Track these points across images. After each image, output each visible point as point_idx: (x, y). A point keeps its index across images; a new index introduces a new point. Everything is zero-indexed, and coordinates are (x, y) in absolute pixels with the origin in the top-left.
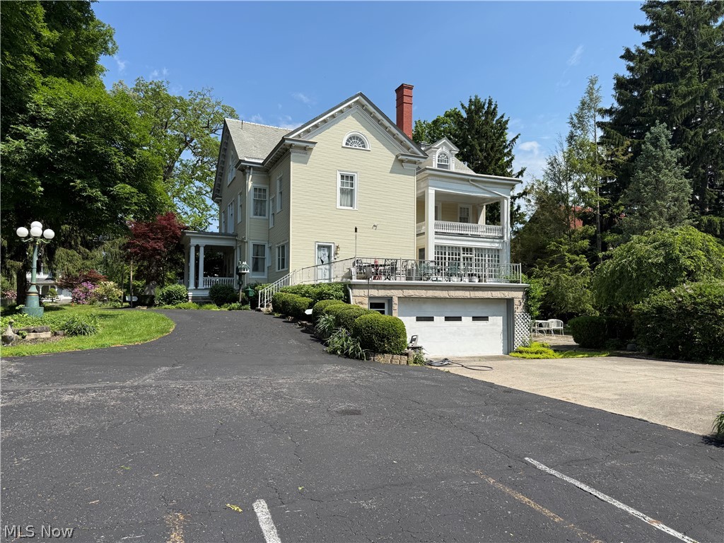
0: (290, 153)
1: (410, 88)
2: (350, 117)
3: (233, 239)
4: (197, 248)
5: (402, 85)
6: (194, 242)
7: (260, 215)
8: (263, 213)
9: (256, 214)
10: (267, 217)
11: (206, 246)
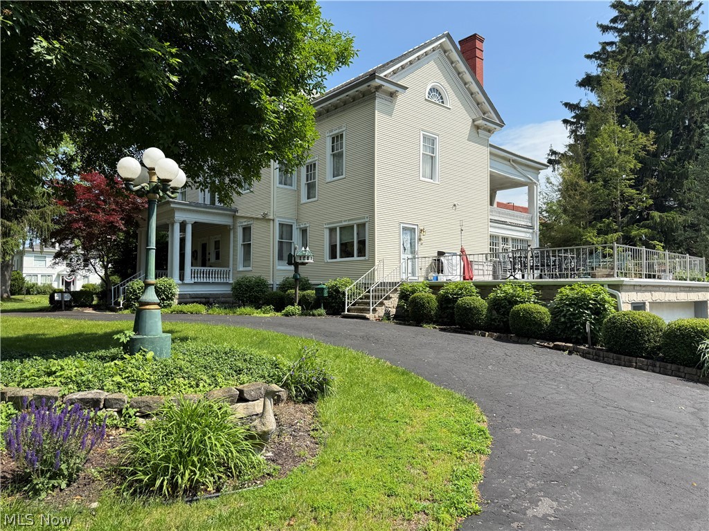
0: (374, 98)
1: (482, 41)
2: (432, 62)
3: (229, 215)
4: (183, 226)
5: (475, 35)
6: (179, 217)
7: (285, 184)
8: (289, 182)
9: (280, 183)
10: (294, 187)
11: (195, 222)
